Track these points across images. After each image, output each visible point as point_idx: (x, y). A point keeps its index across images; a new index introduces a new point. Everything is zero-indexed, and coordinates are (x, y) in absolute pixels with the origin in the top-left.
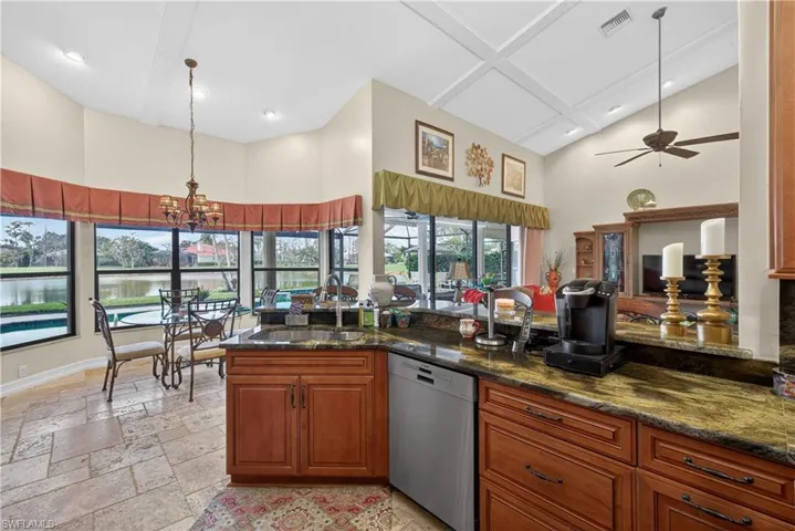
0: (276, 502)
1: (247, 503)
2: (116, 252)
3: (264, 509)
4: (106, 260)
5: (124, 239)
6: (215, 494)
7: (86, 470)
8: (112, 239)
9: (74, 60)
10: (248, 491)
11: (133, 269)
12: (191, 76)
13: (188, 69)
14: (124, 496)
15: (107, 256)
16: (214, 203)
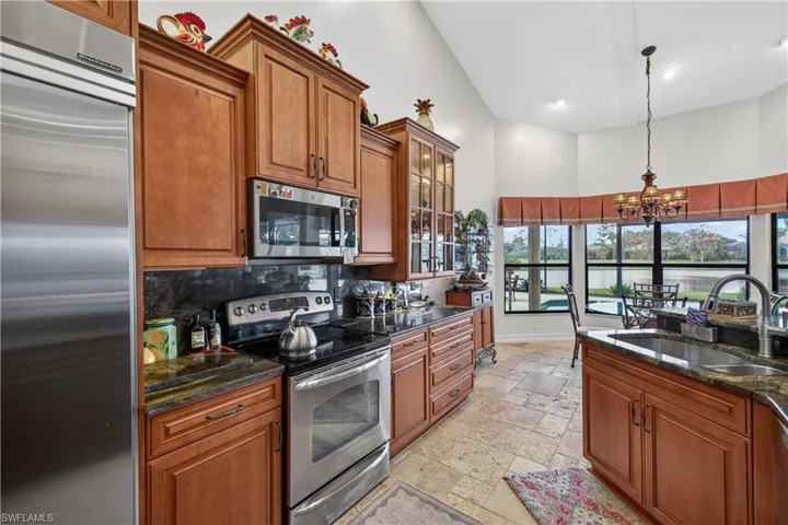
0: (612, 514)
1: (588, 491)
2: (685, 246)
3: (596, 508)
4: (675, 254)
5: (693, 233)
6: (574, 466)
7: (525, 400)
8: (681, 232)
9: (560, 106)
10: (597, 485)
11: (702, 262)
12: (648, 65)
13: (646, 58)
14: (526, 427)
15: (675, 250)
16: (676, 189)
